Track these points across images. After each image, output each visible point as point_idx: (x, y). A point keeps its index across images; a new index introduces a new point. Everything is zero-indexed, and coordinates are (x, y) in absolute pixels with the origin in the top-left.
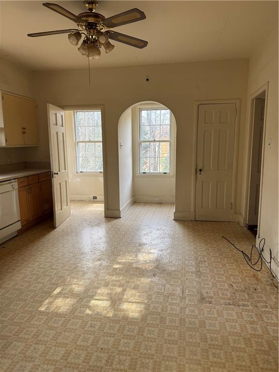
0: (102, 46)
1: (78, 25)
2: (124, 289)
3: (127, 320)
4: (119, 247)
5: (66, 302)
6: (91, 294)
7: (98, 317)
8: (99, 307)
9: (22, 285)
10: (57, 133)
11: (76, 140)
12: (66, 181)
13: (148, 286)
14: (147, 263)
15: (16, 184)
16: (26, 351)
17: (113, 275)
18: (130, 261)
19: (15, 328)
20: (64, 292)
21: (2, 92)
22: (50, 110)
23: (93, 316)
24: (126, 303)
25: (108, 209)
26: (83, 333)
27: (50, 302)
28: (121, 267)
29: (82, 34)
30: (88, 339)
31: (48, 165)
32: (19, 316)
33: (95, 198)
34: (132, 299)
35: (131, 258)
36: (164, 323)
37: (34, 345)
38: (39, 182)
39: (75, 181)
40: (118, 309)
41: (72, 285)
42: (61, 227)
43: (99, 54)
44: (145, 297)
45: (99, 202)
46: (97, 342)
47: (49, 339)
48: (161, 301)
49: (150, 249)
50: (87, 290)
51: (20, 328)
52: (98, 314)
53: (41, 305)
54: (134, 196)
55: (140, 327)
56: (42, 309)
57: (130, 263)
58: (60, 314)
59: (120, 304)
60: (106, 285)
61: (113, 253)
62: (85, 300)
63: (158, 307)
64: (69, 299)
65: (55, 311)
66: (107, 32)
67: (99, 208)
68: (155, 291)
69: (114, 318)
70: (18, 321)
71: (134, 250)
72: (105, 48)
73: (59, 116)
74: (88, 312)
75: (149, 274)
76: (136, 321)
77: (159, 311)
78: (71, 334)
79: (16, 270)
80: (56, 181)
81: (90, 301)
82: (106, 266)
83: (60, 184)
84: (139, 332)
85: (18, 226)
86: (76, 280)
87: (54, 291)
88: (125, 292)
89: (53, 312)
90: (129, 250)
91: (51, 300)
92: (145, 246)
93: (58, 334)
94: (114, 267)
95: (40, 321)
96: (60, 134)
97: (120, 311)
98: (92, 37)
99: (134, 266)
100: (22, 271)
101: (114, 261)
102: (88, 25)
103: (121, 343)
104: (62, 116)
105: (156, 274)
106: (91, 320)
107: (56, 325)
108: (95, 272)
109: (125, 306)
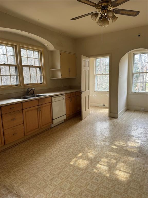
0: (110, 18)
1: (97, 9)
2: (117, 162)
3: (117, 181)
4: (116, 136)
5: (84, 162)
6: (98, 160)
7: (100, 175)
8: (101, 169)
9: (63, 148)
10: (85, 70)
11: (95, 74)
12: (88, 96)
13: (133, 163)
14: (133, 148)
15: (64, 97)
16: (61, 184)
17: (111, 152)
18: (122, 145)
19: (58, 171)
20: (83, 156)
21: (61, 51)
22: (82, 59)
23: (97, 174)
24: (118, 171)
25: (111, 113)
26: (91, 183)
27: (76, 160)
28: (116, 148)
29: (99, 14)
30: (94, 187)
31: (80, 87)
32: (60, 165)
33: (104, 105)
34: (121, 169)
35: (123, 143)
36: (142, 190)
37: (65, 182)
38: (75, 96)
39: (93, 96)
40: (112, 173)
41: (88, 153)
42: (85, 120)
43: (108, 23)
44: (130, 169)
45: (106, 108)
46: (98, 190)
47: (73, 181)
48: (141, 174)
49: (136, 140)
50: (95, 158)
51: (60, 171)
52: (100, 173)
53: (71, 161)
54: (127, 106)
55: (125, 188)
56: (72, 163)
57: (122, 146)
58: (80, 169)
59: (114, 170)
60: (107, 157)
61: (112, 138)
62: (94, 163)
63: (139, 178)
64: (85, 161)
65: (78, 166)
66: (114, 10)
67: (106, 111)
68: (137, 166)
69: (110, 178)
70: (59, 167)
71: (125, 139)
72: (112, 20)
73: (86, 61)
74: (95, 170)
75: (134, 155)
76: (123, 183)
77: (139, 181)
78: (85, 182)
79: (62, 140)
80: (83, 95)
81: (97, 164)
82: (107, 145)
83: (85, 97)
84: (124, 191)
85: (65, 117)
86: (90, 151)
87: (78, 154)
88: (118, 164)
89: (76, 166)
90: (122, 138)
91: (76, 159)
92: (133, 137)
93: (78, 179)
94: (112, 147)
95: (70, 170)
96: (87, 71)
97: (114, 175)
98: (105, 14)
99: (125, 148)
100: (68, 138)
101: (112, 143)
102: (103, 8)
103: (113, 195)
104: (88, 61)
105: (139, 156)
106: (96, 176)
107: (77, 174)
108: (101, 148)
109: (117, 172)
